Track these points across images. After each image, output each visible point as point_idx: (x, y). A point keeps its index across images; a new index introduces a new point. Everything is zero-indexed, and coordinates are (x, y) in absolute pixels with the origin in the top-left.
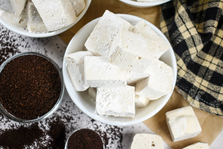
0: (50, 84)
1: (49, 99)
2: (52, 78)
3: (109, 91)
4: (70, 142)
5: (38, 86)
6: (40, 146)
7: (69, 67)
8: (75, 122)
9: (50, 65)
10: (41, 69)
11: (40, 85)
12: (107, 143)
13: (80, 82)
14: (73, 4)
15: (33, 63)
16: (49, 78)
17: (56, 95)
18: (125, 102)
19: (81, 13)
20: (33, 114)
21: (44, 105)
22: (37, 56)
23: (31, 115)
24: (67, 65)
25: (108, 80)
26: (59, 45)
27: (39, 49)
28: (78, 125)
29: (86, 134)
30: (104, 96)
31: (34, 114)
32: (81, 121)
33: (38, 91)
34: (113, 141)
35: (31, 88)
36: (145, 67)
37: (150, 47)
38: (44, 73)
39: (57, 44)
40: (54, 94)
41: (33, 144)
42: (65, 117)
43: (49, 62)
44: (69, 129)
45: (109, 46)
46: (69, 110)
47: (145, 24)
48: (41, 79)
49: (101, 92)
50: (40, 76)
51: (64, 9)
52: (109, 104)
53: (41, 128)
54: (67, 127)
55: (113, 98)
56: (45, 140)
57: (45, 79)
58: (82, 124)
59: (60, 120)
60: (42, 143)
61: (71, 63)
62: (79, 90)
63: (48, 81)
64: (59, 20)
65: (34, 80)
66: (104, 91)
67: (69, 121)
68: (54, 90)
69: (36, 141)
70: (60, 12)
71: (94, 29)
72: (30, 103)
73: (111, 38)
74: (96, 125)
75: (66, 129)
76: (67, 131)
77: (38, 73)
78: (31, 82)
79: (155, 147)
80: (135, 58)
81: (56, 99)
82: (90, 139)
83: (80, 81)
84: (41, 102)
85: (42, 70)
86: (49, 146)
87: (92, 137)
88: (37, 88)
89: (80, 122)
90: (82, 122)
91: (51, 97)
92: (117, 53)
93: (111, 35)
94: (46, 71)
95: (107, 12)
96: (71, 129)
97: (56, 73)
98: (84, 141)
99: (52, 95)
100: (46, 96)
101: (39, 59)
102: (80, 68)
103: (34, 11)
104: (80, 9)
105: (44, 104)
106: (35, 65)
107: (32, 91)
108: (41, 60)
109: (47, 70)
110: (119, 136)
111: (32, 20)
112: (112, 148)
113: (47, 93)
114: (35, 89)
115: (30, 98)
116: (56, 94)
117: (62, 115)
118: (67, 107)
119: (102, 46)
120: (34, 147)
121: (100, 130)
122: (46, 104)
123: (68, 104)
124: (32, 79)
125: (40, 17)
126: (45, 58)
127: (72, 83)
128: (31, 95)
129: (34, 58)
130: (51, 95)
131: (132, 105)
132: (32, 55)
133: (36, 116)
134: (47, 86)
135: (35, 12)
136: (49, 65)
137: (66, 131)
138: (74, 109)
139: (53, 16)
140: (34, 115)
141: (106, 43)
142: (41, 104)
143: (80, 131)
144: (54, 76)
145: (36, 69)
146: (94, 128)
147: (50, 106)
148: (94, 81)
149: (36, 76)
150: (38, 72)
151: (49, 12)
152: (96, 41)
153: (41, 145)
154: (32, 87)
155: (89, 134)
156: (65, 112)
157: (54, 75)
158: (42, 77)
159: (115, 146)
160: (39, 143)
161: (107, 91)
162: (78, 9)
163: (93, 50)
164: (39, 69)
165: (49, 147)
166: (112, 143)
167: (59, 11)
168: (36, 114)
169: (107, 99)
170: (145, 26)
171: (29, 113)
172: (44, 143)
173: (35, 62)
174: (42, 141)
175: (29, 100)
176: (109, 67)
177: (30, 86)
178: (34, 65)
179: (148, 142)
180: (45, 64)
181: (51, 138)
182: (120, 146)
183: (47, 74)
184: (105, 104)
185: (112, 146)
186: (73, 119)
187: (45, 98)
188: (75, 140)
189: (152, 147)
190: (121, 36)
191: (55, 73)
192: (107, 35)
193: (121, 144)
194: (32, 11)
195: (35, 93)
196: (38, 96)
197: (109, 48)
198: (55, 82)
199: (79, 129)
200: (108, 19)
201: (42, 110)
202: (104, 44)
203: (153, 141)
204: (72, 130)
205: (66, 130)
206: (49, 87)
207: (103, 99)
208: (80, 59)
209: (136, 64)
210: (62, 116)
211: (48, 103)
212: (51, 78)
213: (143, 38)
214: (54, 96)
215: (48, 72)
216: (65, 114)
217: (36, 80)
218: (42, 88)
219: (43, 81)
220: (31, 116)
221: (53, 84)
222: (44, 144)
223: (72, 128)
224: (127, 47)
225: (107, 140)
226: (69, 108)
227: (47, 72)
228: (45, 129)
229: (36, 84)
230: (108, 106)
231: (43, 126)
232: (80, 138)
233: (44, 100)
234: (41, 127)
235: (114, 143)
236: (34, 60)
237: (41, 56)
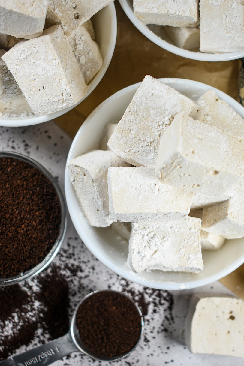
0: (41, 212)
1: (41, 241)
2: (44, 201)
3: (155, 228)
4: (80, 315)
5: (19, 218)
6: (24, 321)
7: (76, 183)
8: (86, 277)
9: (39, 176)
10: (23, 185)
11: (22, 216)
12: (145, 313)
13: (99, 212)
14: (79, 60)
15: (6, 174)
16: (39, 202)
17: (52, 233)
18: (185, 247)
19: (95, 76)
20: (10, 268)
21: (31, 252)
22: (12, 160)
23: (7, 271)
24: (72, 179)
25: (156, 212)
26: (50, 133)
27: (13, 141)
28: (92, 281)
29: (109, 300)
30: (146, 238)
31: (13, 269)
32: (97, 273)
33: (20, 227)
34: (156, 308)
35: (5, 221)
36: (224, 186)
37: (233, 150)
38: (29, 192)
39: (46, 132)
40: (49, 230)
41: (10, 318)
42: (66, 267)
43: (36, 171)
44: (76, 288)
45: (154, 146)
46: (73, 255)
47: (217, 98)
48: (23, 204)
49: (140, 231)
50: (21, 199)
51: (66, 75)
52: (156, 252)
53: (25, 289)
54: (72, 285)
55: (162, 242)
56: (33, 309)
57: (31, 204)
58: (98, 278)
59: (59, 273)
60: (28, 315)
61: (81, 177)
62: (97, 225)
63: (37, 208)
64: (56, 96)
65: (11, 207)
66: (144, 228)
67: (75, 275)
68: (48, 224)
69: (17, 313)
70: (58, 80)
71: (125, 114)
72: (5, 250)
73: (158, 131)
74: (125, 280)
75: (71, 288)
76: (73, 293)
77: (18, 193)
78: (5, 210)
79: (235, 321)
80: (208, 173)
81: (52, 239)
82: (117, 308)
83: (98, 210)
84: (25, 246)
85: (25, 186)
86: (41, 320)
87: (121, 306)
88: (17, 222)
89: (95, 275)
90: (99, 276)
91: (44, 236)
92: (174, 164)
93: (157, 124)
94: (32, 188)
95: (148, 78)
96: (79, 288)
97: (51, 191)
98: (106, 313)
99: (45, 233)
100: (34, 236)
101: (17, 164)
102: (98, 186)
103: (5, 76)
104: (93, 70)
105: (30, 250)
106: (10, 178)
107: (9, 228)
108: (20, 167)
109: (34, 186)
110: (168, 298)
111: (3, 93)
112: (155, 321)
113: (36, 229)
114: (13, 222)
115: (5, 240)
116: (52, 230)
117: (63, 263)
118: (70, 248)
119: (141, 146)
120: (13, 322)
121: (132, 289)
122: (34, 249)
123: (73, 243)
124: (8, 205)
125: (17, 87)
126: (28, 164)
127: (82, 211)
128: (7, 235)
129: (8, 164)
130: (43, 233)
131: (198, 252)
132: (4, 157)
133: (17, 271)
134: (35, 217)
135: (7, 79)
136: (36, 176)
137: (70, 293)
138: (84, 252)
139: (43, 87)
140: (12, 271)
141: (148, 141)
142: (26, 250)
143: (99, 295)
144: (48, 197)
145: (13, 186)
146: (121, 285)
147: (43, 253)
148: (129, 214)
149: (14, 198)
150: (17, 191)
151: (37, 80)
152: (130, 135)
153: (26, 320)
154: (8, 220)
155: (114, 300)
156: (67, 257)
157: (47, 195)
158: (25, 200)
159: (160, 317)
160: (21, 315)
161: (151, 229)
162: (90, 69)
163: (124, 154)
164: (19, 185)
165: (40, 322)
166: (155, 311)
167: (55, 79)
168: (17, 269)
169: (151, 243)
170: (217, 100)
171: (4, 266)
172: (30, 316)
173: (11, 172)
174: (26, 311)
175: (3, 244)
176: (157, 188)
177: (5, 218)
178: (8, 177)
179: (223, 313)
180: (30, 175)
181: (42, 307)
182: (169, 316)
183: (33, 193)
184: (148, 253)
185: (154, 317)
186: (82, 271)
187: (32, 239)
188: (89, 312)
189: (230, 320)
190: (181, 130)
191: (48, 192)
192: (150, 124)
193: (171, 314)
194: (3, 77)
195: (14, 230)
196: (19, 237)
197: (155, 149)
198: (49, 208)
199: (95, 292)
200: (151, 94)
201: (28, 260)
202: (144, 141)
203: (232, 310)
204: (81, 290)
205: (70, 291)
206: (39, 218)
207: (144, 245)
208: (98, 170)
209: (209, 182)
210: (61, 265)
211: (38, 248)
212: (41, 201)
213: (221, 131)
214: (49, 235)
215: (36, 189)
216: (68, 262)
217: (14, 207)
218: (26, 221)
219: (28, 208)
220: (7, 273)
221: (46, 211)
222: (30, 318)
223: (81, 287)
224: (193, 152)
225: (145, 306)
226: (73, 251)
227: (34, 190)
228: (32, 290)
229: (16, 215)
230: (154, 256)
231: (28, 284)
232: (98, 308)
233: (31, 243)
234: (25, 286)
235: (159, 312)
236: (8, 167)
237: (21, 159)
